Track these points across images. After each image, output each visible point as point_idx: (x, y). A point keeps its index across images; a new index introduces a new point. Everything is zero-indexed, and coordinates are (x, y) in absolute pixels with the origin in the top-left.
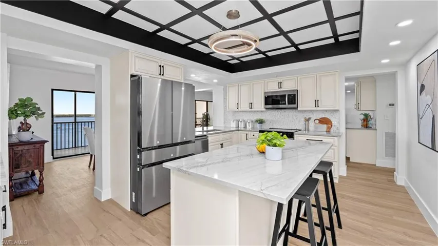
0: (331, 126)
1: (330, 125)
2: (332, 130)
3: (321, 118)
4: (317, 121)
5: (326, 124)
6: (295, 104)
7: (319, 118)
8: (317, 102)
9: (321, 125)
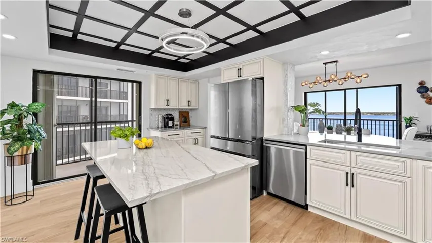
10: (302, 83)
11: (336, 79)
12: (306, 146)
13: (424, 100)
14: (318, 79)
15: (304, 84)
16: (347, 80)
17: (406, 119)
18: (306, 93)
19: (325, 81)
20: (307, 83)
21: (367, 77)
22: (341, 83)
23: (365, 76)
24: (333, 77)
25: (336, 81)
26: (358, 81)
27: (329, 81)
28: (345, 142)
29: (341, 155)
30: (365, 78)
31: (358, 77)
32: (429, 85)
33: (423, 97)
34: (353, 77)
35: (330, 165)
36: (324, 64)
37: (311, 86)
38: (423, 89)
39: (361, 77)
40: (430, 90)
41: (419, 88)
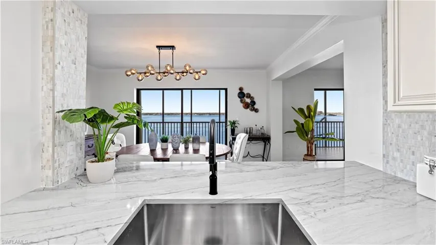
10: (126, 72)
11: (172, 72)
13: (242, 104)
14: (150, 68)
15: (129, 73)
16: (185, 74)
18: (138, 91)
19: (159, 73)
20: (133, 72)
21: (206, 74)
22: (178, 78)
23: (203, 72)
24: (169, 68)
25: (172, 74)
26: (197, 77)
27: (164, 73)
30: (204, 74)
31: (197, 72)
33: (241, 101)
34: (191, 71)
36: (157, 47)
37: (140, 78)
38: (242, 95)
39: (200, 72)
40: (246, 95)
41: (239, 93)
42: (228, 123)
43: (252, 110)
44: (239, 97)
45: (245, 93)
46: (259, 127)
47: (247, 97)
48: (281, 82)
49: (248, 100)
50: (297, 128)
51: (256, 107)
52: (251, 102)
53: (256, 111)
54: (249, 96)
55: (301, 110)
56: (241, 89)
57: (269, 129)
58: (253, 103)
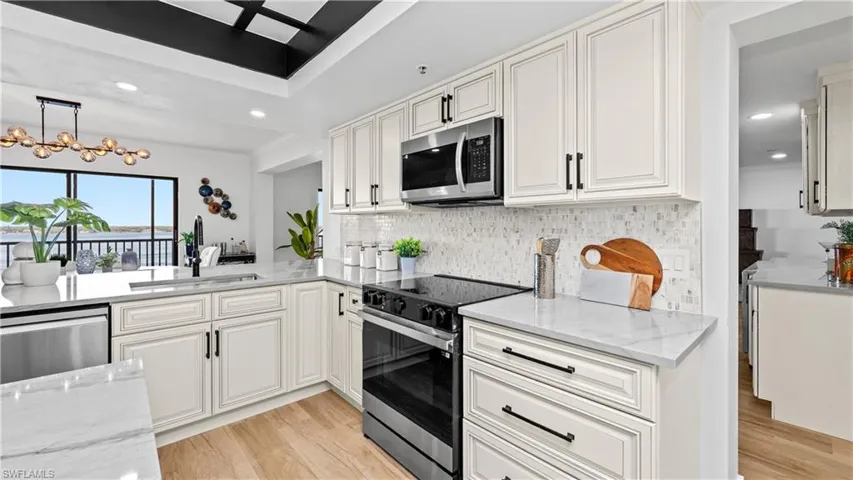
0: (657, 281)
1: (649, 279)
2: (659, 302)
3: (610, 243)
4: (594, 257)
5: (633, 270)
6: (489, 180)
7: (600, 243)
8: (573, 164)
9: (608, 273)
11: (76, 146)
12: (107, 305)
13: (206, 207)
14: (17, 134)
16: (103, 152)
17: (185, 235)
19: (43, 145)
21: (148, 157)
22: (88, 157)
24: (66, 139)
25: (76, 150)
26: (130, 160)
27: (54, 146)
28: (153, 284)
29: (194, 305)
30: (144, 157)
31: (130, 153)
32: (213, 185)
33: (206, 201)
34: (119, 151)
35: (172, 332)
36: (38, 98)
38: (206, 190)
39: (136, 153)
40: (214, 192)
41: (201, 188)
42: (180, 237)
43: (224, 216)
44: (202, 194)
45: (213, 188)
46: (237, 241)
47: (216, 195)
48: (271, 177)
49: (219, 200)
50: (292, 240)
51: (231, 210)
52: (223, 203)
53: (233, 217)
54: (219, 193)
55: (298, 217)
56: (205, 181)
57: (253, 244)
58: (228, 205)
